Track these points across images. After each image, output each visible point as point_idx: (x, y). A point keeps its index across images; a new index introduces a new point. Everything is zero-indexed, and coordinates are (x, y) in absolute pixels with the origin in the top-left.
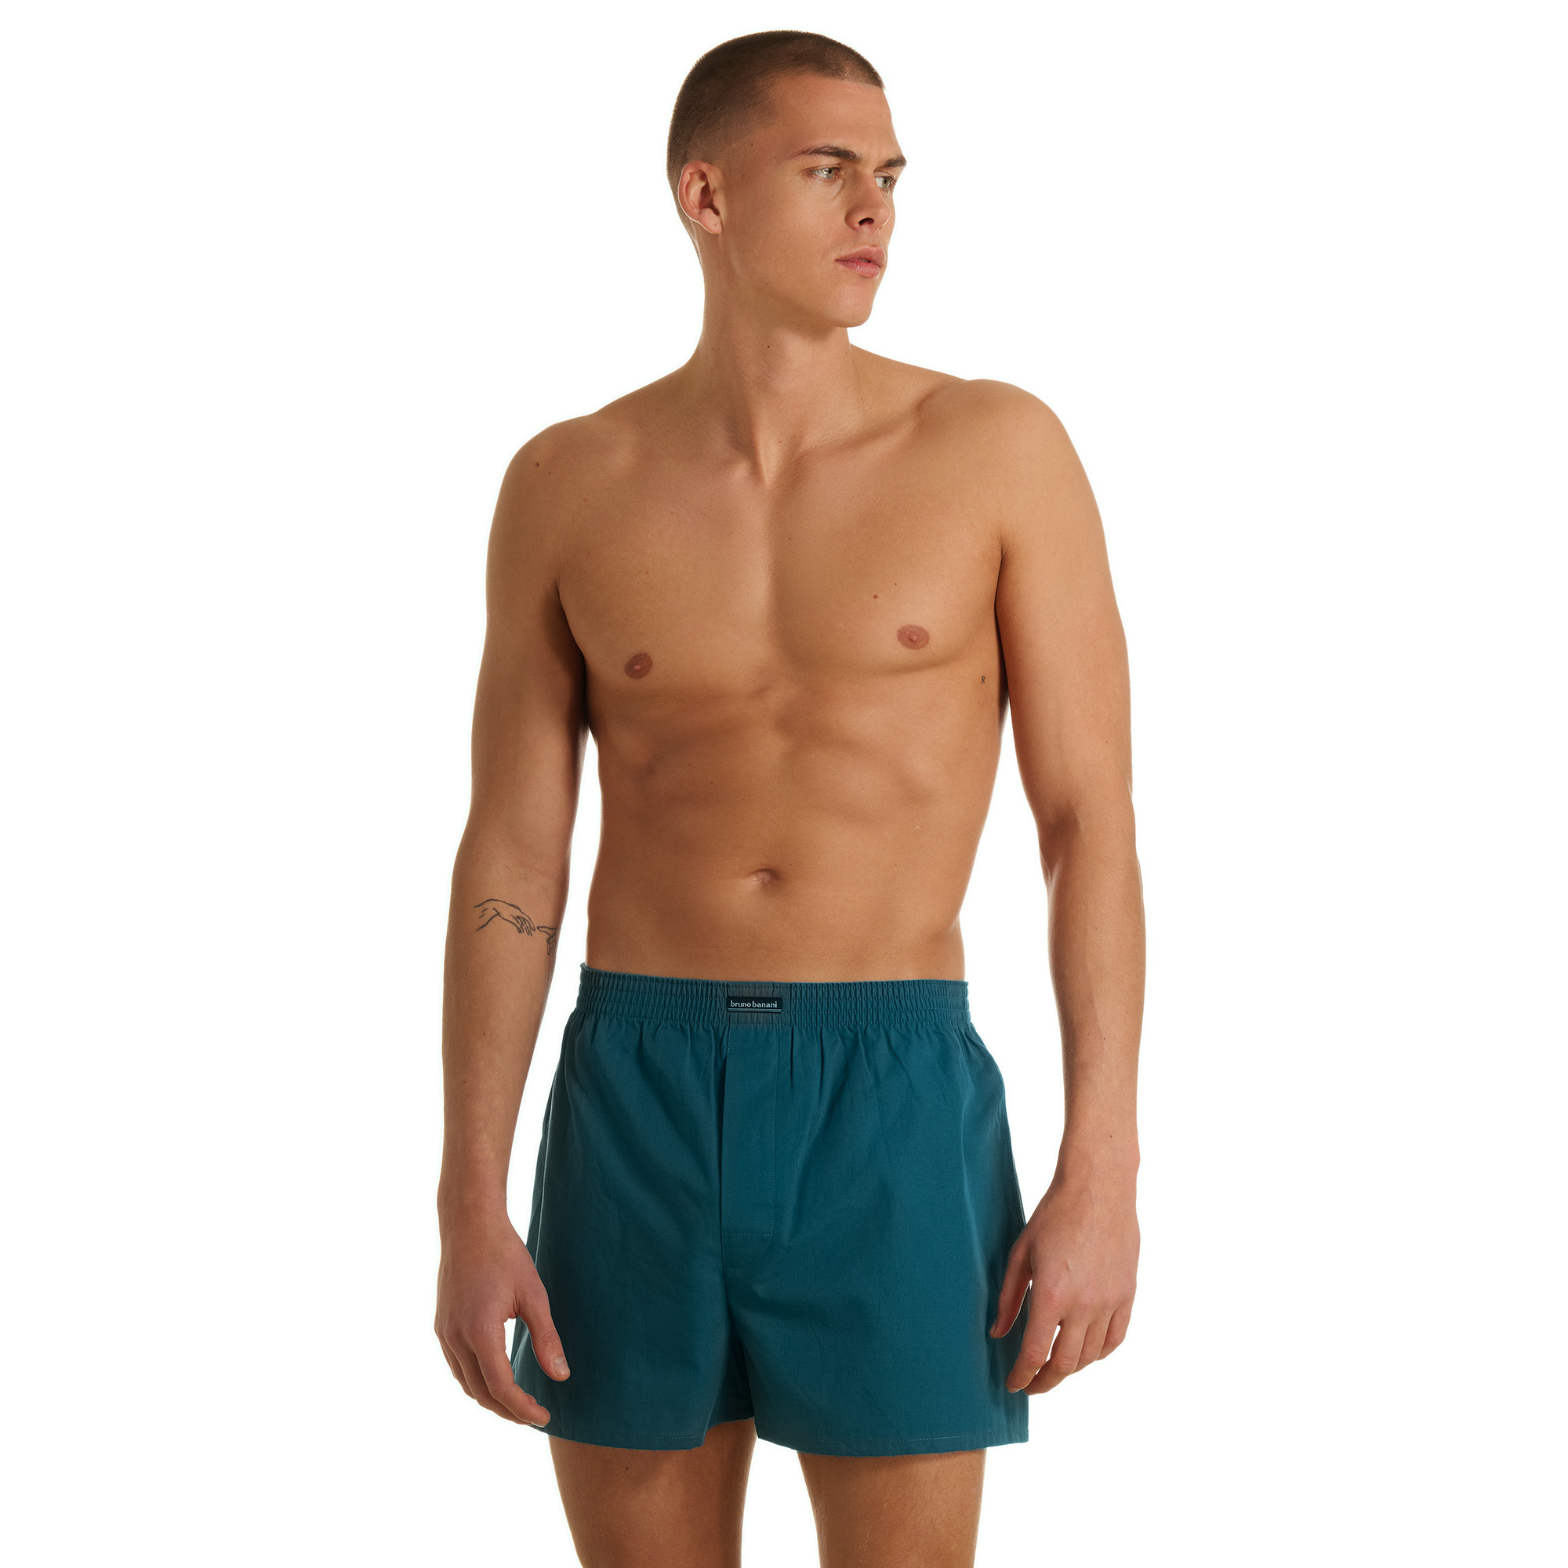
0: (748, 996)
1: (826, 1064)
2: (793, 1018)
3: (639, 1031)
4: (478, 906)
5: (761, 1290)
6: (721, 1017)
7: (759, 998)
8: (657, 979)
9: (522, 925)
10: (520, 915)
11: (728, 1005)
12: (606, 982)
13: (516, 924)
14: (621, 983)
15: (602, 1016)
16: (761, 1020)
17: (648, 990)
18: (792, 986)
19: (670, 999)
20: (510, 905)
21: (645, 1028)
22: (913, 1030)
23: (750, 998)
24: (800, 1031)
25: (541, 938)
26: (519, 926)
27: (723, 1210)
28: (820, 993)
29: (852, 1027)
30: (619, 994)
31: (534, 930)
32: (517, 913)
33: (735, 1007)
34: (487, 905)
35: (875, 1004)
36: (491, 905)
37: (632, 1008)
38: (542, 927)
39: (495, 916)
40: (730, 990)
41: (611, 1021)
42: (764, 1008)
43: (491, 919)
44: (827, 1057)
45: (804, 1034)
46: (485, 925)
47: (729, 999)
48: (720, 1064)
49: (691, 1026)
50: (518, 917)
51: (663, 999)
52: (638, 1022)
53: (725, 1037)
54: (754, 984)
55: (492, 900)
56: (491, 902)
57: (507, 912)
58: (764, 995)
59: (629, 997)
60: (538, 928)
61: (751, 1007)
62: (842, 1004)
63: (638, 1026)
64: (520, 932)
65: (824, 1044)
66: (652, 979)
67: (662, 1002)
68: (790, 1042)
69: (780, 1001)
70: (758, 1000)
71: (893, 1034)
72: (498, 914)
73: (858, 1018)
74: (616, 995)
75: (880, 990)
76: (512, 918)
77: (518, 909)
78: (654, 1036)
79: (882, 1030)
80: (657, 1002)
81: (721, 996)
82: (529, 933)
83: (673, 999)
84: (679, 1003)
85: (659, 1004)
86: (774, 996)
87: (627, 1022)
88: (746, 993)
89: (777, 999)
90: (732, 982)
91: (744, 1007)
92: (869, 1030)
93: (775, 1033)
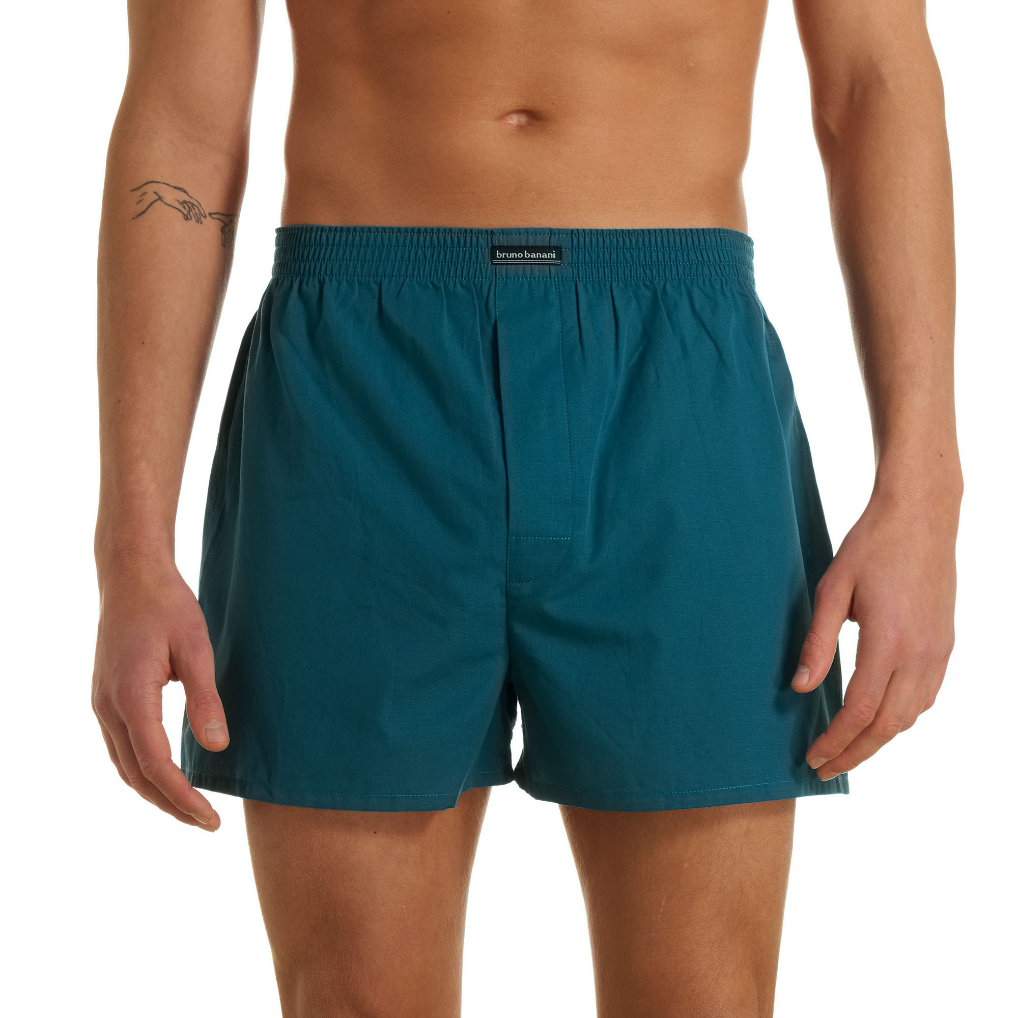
0: (518, 245)
1: (621, 326)
2: (575, 271)
3: (377, 292)
4: (136, 190)
5: (553, 608)
6: (484, 271)
7: (532, 247)
8: (399, 230)
9: (189, 210)
10: (187, 199)
11: (493, 256)
12: (331, 238)
13: (182, 210)
14: (350, 237)
15: (327, 280)
16: (536, 273)
17: (386, 242)
18: (573, 233)
19: (417, 252)
20: (175, 188)
21: (384, 289)
22: (718, 287)
23: (521, 247)
24: (585, 287)
25: (212, 227)
26: (186, 212)
27: (512, 509)
28: (607, 241)
29: (648, 283)
30: (348, 251)
31: (205, 217)
32: (183, 197)
33: (502, 258)
34: (147, 188)
35: (673, 256)
36: (150, 188)
37: (366, 266)
38: (215, 214)
39: (155, 201)
40: (495, 238)
41: (339, 283)
42: (539, 259)
43: (151, 204)
44: (621, 319)
45: (591, 291)
46: (143, 212)
47: (494, 249)
48: (490, 330)
49: (445, 284)
50: (185, 202)
51: (407, 253)
52: (375, 282)
53: (492, 295)
54: (527, 231)
55: (152, 182)
56: (150, 184)
57: (170, 196)
58: (539, 244)
59: (362, 253)
60: (210, 214)
61: (523, 258)
62: (635, 254)
63: (375, 287)
64: (187, 219)
65: (616, 303)
66: (392, 229)
67: (406, 256)
68: (575, 301)
69: (559, 250)
70: (532, 249)
71: (696, 292)
72: (160, 198)
73: (654, 273)
74: (345, 252)
75: (678, 238)
76: (177, 203)
77: (185, 192)
78: (398, 297)
79: (683, 288)
80: (399, 256)
81: (484, 244)
82: (199, 221)
83: (420, 252)
84: (428, 255)
85: (402, 258)
86: (552, 245)
87: (360, 284)
88: (515, 241)
89: (556, 248)
90: (496, 229)
91: (515, 259)
92: (668, 287)
93: (554, 288)
